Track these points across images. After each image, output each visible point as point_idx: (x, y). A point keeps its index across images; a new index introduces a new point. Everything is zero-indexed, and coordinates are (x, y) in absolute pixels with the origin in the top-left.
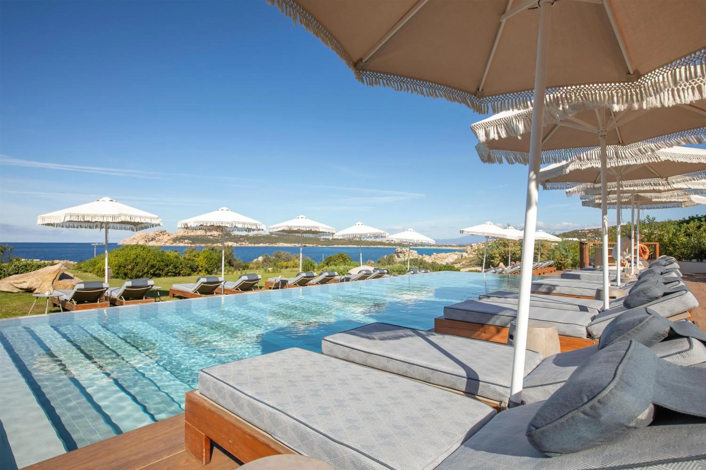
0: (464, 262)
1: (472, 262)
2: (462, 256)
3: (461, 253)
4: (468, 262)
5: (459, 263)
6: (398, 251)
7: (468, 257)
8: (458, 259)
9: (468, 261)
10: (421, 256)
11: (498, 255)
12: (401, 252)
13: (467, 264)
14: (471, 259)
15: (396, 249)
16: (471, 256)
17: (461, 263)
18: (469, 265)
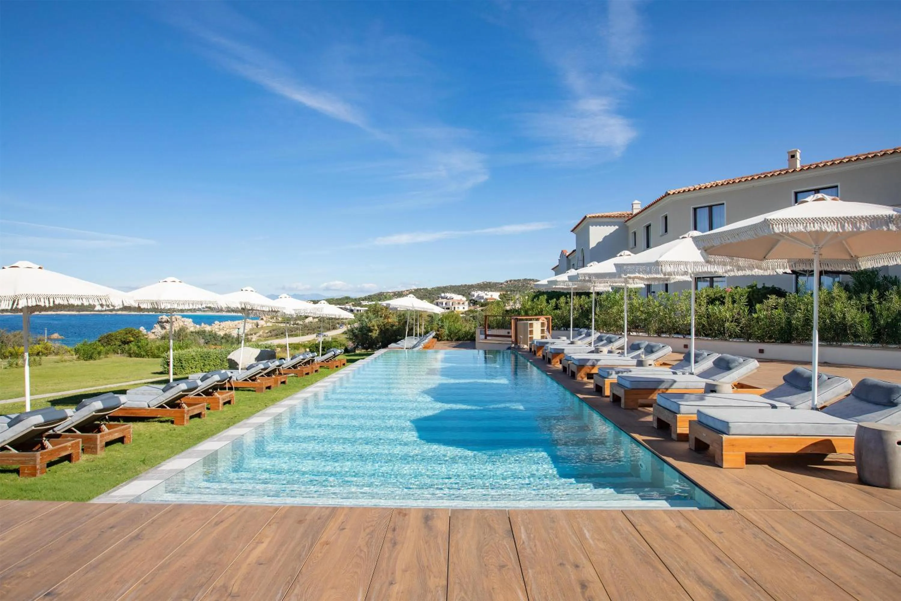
0: (261, 333)
1: (273, 333)
2: (257, 325)
3: (255, 321)
4: (268, 333)
5: (255, 334)
6: (163, 320)
7: (265, 325)
8: (252, 329)
9: (267, 331)
10: (198, 326)
11: (376, 328)
12: (167, 322)
13: (265, 335)
14: (271, 328)
15: (160, 317)
16: (270, 324)
17: (258, 335)
18: (270, 336)
